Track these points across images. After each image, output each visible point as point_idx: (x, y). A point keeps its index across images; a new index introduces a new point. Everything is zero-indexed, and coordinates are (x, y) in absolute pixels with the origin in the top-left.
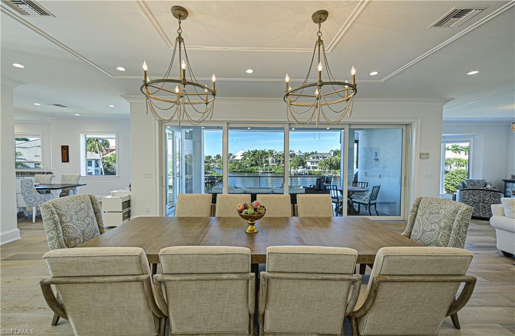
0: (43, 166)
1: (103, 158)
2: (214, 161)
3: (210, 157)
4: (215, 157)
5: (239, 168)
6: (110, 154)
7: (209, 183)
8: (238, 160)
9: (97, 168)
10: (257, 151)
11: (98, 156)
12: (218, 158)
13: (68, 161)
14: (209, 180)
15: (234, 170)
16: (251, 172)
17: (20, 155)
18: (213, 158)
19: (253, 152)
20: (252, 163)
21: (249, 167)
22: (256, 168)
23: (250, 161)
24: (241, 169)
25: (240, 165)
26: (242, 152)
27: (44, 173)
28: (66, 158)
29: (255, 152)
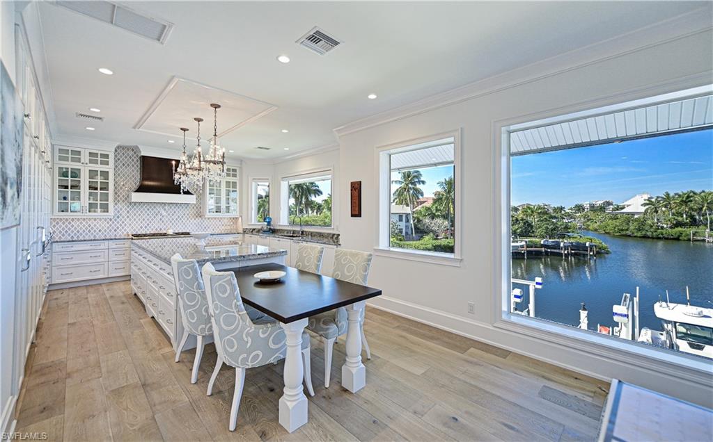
1: (414, 212)
2: (570, 216)
3: (562, 209)
4: (571, 209)
5: (639, 230)
6: (420, 206)
7: (572, 254)
8: (633, 214)
9: (407, 224)
10: (695, 193)
11: (408, 210)
12: (579, 210)
13: (359, 215)
14: (572, 250)
15: (624, 233)
16: (677, 239)
18: (567, 211)
19: (680, 196)
20: (680, 219)
21: (671, 228)
22: (691, 230)
23: (673, 214)
24: (644, 233)
25: (642, 223)
26: (646, 197)
27: (334, 235)
28: (357, 209)
29: (688, 197)
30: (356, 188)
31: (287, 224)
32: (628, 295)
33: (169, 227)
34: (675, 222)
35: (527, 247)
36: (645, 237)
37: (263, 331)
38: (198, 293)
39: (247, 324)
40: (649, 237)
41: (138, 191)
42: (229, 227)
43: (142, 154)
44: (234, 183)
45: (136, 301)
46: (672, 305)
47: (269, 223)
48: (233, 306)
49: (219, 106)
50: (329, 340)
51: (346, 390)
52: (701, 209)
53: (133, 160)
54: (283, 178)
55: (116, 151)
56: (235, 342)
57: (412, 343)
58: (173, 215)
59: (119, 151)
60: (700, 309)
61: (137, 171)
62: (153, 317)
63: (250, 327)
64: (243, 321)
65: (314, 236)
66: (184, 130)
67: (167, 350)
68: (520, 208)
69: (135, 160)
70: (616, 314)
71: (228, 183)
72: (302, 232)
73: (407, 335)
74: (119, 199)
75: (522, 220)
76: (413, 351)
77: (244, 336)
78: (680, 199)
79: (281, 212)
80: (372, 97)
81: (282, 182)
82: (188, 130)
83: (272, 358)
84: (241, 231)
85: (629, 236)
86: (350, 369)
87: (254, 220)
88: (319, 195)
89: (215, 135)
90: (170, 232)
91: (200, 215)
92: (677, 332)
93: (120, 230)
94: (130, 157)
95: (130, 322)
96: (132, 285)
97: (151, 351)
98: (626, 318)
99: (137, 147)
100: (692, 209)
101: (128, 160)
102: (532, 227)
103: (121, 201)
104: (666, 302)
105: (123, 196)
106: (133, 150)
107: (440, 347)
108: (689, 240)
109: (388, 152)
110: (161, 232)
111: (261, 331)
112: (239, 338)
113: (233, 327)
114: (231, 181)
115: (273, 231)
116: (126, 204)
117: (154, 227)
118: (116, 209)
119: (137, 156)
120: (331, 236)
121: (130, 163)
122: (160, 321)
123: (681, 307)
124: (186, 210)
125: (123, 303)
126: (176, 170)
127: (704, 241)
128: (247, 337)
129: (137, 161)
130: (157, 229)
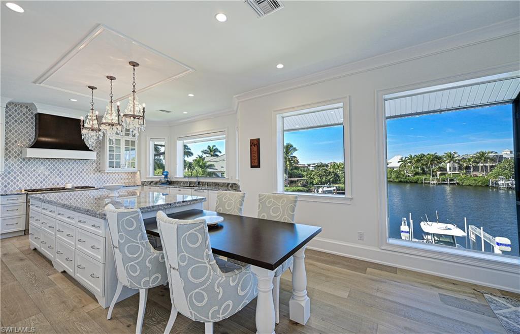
0: (228, 175)
5: (397, 178)
8: (393, 168)
10: (424, 155)
13: (259, 166)
16: (416, 182)
17: (214, 166)
19: (417, 156)
20: (417, 170)
21: (413, 176)
22: (423, 177)
23: (414, 168)
24: (400, 179)
25: (398, 173)
26: (400, 157)
27: (229, 184)
28: (256, 161)
29: (421, 157)
30: (255, 145)
31: (182, 176)
32: (405, 219)
33: (67, 181)
34: (415, 172)
35: (337, 190)
36: (401, 182)
37: (232, 279)
38: (142, 244)
39: (218, 274)
40: (402, 182)
41: (33, 147)
42: (127, 181)
43: (38, 112)
44: (133, 143)
45: (37, 256)
46: (430, 223)
47: (166, 176)
48: (205, 255)
49: (138, 65)
50: (277, 278)
51: (297, 324)
52: (427, 164)
53: (27, 117)
54: (179, 138)
55: (7, 107)
56: (205, 294)
57: (322, 269)
58: (71, 170)
59: (10, 107)
60: (446, 225)
61: (32, 128)
62: (64, 272)
63: (221, 277)
64: (214, 271)
65: (210, 185)
66: (93, 88)
67: (92, 307)
68: (329, 165)
69: (30, 117)
70: (403, 232)
71: (127, 142)
72: (199, 183)
73: (315, 262)
74: (10, 155)
75: (333, 172)
76: (328, 277)
77: (216, 287)
78: (417, 158)
79: (177, 166)
80: (280, 66)
81: (177, 141)
82: (96, 88)
83: (240, 306)
84: (140, 184)
85: (392, 181)
86: (299, 302)
87: (151, 174)
88: (190, 156)
89: (134, 91)
90: (69, 186)
91: (99, 170)
92: (435, 240)
93: (12, 186)
94: (24, 114)
95: (36, 281)
96: (30, 240)
97: (73, 310)
98: (408, 234)
99: (33, 104)
100: (423, 164)
101: (21, 117)
102: (339, 177)
103: (13, 157)
104: (427, 221)
105: (15, 152)
106: (27, 107)
107: (345, 270)
108: (422, 183)
109: (281, 115)
110: (58, 187)
111: (231, 279)
112: (210, 291)
113: (203, 279)
114: (130, 140)
115: (170, 183)
116: (18, 160)
117: (51, 182)
118: (6, 165)
119: (32, 113)
120: (226, 184)
121: (24, 119)
122: (79, 276)
123: (434, 224)
124: (85, 165)
125: (22, 260)
126: (83, 126)
127: (429, 183)
128: (218, 288)
129: (32, 118)
130: (53, 184)
